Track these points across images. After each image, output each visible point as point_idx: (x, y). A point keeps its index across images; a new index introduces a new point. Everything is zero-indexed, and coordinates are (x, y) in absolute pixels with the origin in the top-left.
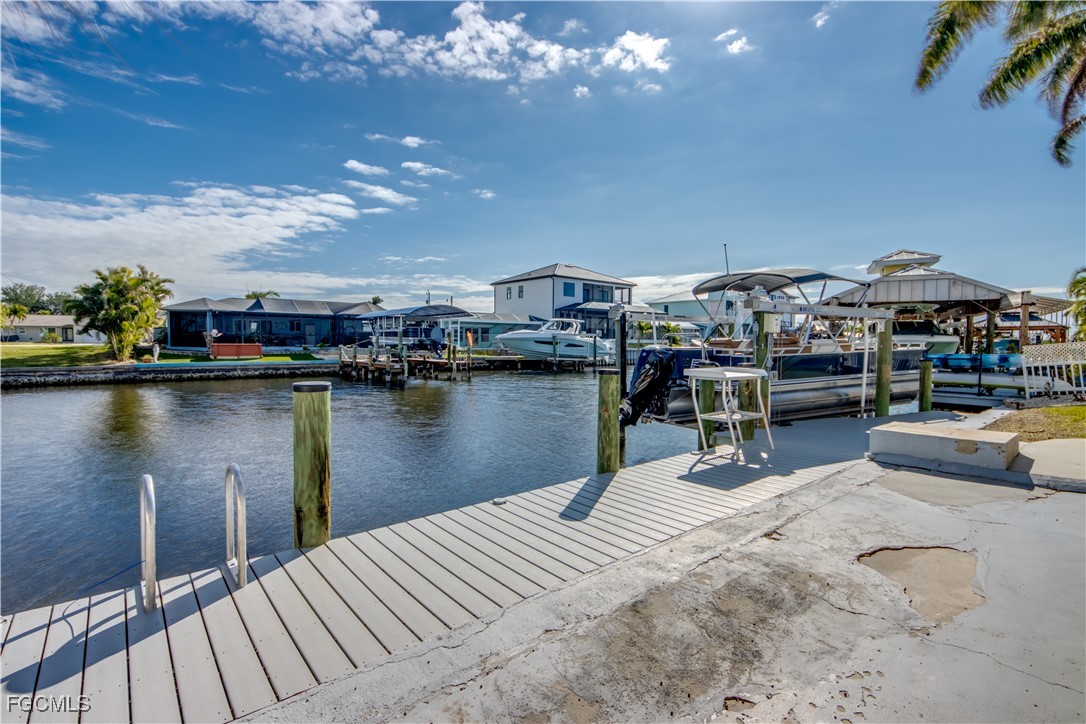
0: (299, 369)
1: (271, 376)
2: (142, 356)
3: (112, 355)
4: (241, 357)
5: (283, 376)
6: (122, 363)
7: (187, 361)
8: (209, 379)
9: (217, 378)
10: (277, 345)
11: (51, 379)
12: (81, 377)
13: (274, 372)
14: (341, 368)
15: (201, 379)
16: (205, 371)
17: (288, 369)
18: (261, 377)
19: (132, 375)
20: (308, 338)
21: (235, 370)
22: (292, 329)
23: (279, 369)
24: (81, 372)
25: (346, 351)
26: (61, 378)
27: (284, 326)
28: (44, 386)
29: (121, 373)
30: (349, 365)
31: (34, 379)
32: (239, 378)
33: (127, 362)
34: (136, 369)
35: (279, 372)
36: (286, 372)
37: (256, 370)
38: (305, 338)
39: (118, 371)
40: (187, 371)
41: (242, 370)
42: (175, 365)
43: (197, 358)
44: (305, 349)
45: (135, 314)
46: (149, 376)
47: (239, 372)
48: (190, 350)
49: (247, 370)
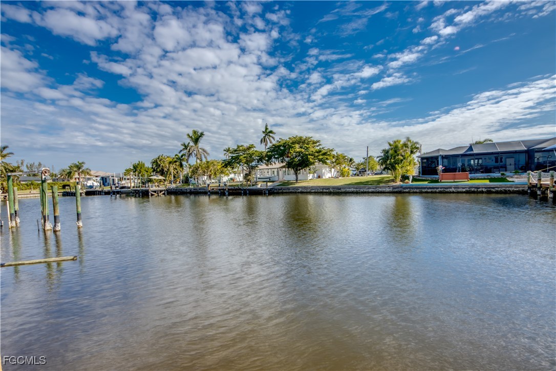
0: (493, 188)
1: (474, 192)
2: (405, 180)
3: (393, 181)
4: (455, 181)
5: (482, 192)
6: (396, 184)
7: (426, 183)
8: (436, 192)
9: (440, 192)
10: (482, 172)
11: (370, 190)
12: (380, 190)
13: (476, 190)
14: (529, 188)
15: (432, 192)
16: (433, 188)
17: (485, 188)
18: (467, 192)
19: (400, 189)
20: (508, 167)
21: (451, 188)
22: (497, 161)
23: (479, 188)
24: (380, 187)
25: (533, 175)
26: (373, 190)
27: (491, 161)
28: (368, 193)
29: (395, 188)
30: (535, 186)
31: (365, 190)
32: (453, 192)
33: (399, 183)
34: (401, 187)
35: (479, 190)
36: (484, 190)
37: (463, 188)
38: (506, 168)
39: (394, 188)
40: (425, 188)
41: (455, 188)
42: (419, 185)
43: (433, 181)
44: (503, 174)
45: (402, 160)
46: (407, 190)
47: (453, 189)
48: (429, 177)
49: (458, 188)
